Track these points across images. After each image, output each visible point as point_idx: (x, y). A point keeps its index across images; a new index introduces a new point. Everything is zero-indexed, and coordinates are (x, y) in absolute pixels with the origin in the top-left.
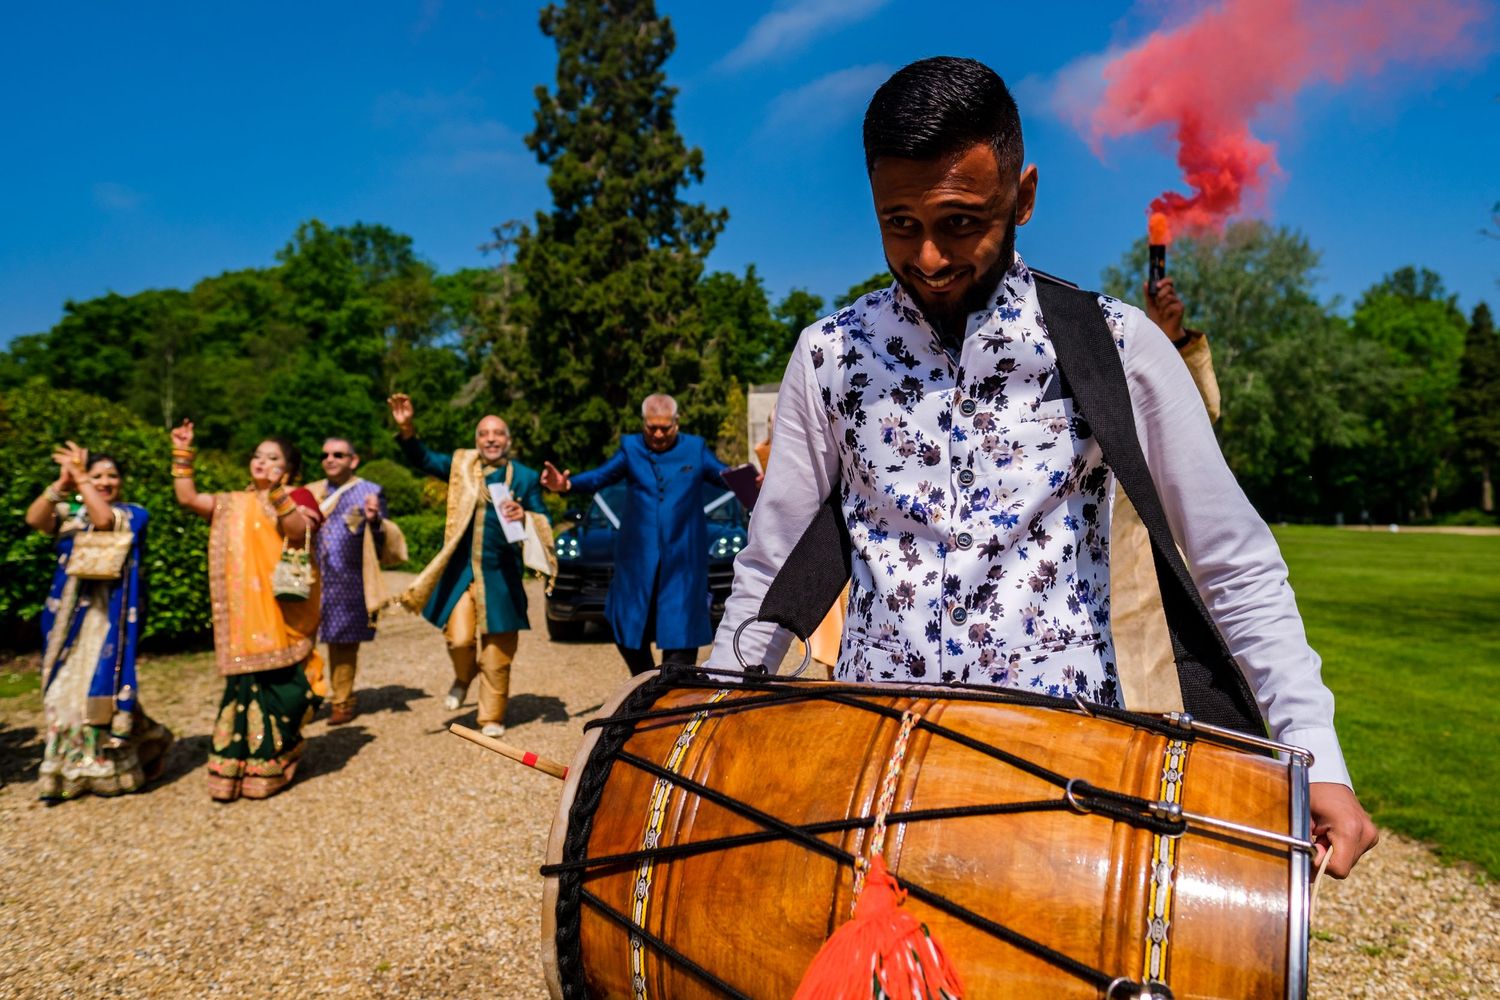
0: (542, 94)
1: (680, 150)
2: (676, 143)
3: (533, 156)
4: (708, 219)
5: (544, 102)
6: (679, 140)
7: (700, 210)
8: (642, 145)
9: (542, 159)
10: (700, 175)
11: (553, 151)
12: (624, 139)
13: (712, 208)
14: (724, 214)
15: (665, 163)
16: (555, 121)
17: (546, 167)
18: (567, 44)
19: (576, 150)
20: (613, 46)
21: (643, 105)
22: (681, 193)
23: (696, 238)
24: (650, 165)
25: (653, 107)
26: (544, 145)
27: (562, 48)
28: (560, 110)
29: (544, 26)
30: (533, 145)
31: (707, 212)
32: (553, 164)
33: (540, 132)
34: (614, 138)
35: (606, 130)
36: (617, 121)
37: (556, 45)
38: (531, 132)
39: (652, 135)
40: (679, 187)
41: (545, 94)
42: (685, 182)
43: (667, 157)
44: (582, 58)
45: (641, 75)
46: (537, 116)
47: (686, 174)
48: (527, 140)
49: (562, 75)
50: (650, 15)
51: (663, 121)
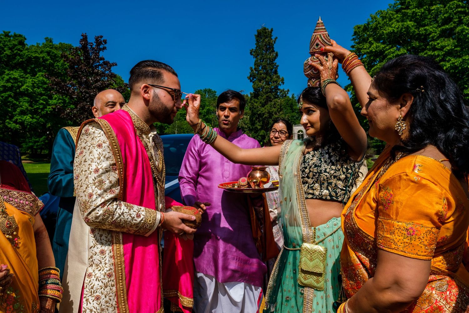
2: (278, 77)
3: (249, 80)
4: (285, 92)
5: (252, 70)
6: (279, 76)
7: (283, 90)
8: (272, 78)
9: (251, 81)
10: (283, 83)
11: (253, 79)
12: (268, 78)
14: (288, 90)
15: (276, 81)
16: (254, 74)
17: (252, 83)
18: (256, 57)
19: (258, 80)
20: (266, 59)
21: (272, 70)
22: (279, 87)
23: (282, 96)
24: (273, 82)
25: (274, 70)
26: (251, 78)
27: (255, 58)
28: (255, 72)
29: (251, 53)
30: (249, 78)
31: (285, 90)
32: (253, 82)
33: (251, 76)
34: (266, 77)
35: (265, 76)
36: (267, 73)
37: (254, 58)
38: (249, 76)
39: (274, 76)
40: (279, 86)
41: (252, 68)
42: (280, 85)
43: (277, 80)
44: (259, 61)
45: (271, 64)
46: (250, 73)
47: (280, 83)
48: (248, 77)
49: (255, 64)
50: (273, 51)
51: (276, 72)
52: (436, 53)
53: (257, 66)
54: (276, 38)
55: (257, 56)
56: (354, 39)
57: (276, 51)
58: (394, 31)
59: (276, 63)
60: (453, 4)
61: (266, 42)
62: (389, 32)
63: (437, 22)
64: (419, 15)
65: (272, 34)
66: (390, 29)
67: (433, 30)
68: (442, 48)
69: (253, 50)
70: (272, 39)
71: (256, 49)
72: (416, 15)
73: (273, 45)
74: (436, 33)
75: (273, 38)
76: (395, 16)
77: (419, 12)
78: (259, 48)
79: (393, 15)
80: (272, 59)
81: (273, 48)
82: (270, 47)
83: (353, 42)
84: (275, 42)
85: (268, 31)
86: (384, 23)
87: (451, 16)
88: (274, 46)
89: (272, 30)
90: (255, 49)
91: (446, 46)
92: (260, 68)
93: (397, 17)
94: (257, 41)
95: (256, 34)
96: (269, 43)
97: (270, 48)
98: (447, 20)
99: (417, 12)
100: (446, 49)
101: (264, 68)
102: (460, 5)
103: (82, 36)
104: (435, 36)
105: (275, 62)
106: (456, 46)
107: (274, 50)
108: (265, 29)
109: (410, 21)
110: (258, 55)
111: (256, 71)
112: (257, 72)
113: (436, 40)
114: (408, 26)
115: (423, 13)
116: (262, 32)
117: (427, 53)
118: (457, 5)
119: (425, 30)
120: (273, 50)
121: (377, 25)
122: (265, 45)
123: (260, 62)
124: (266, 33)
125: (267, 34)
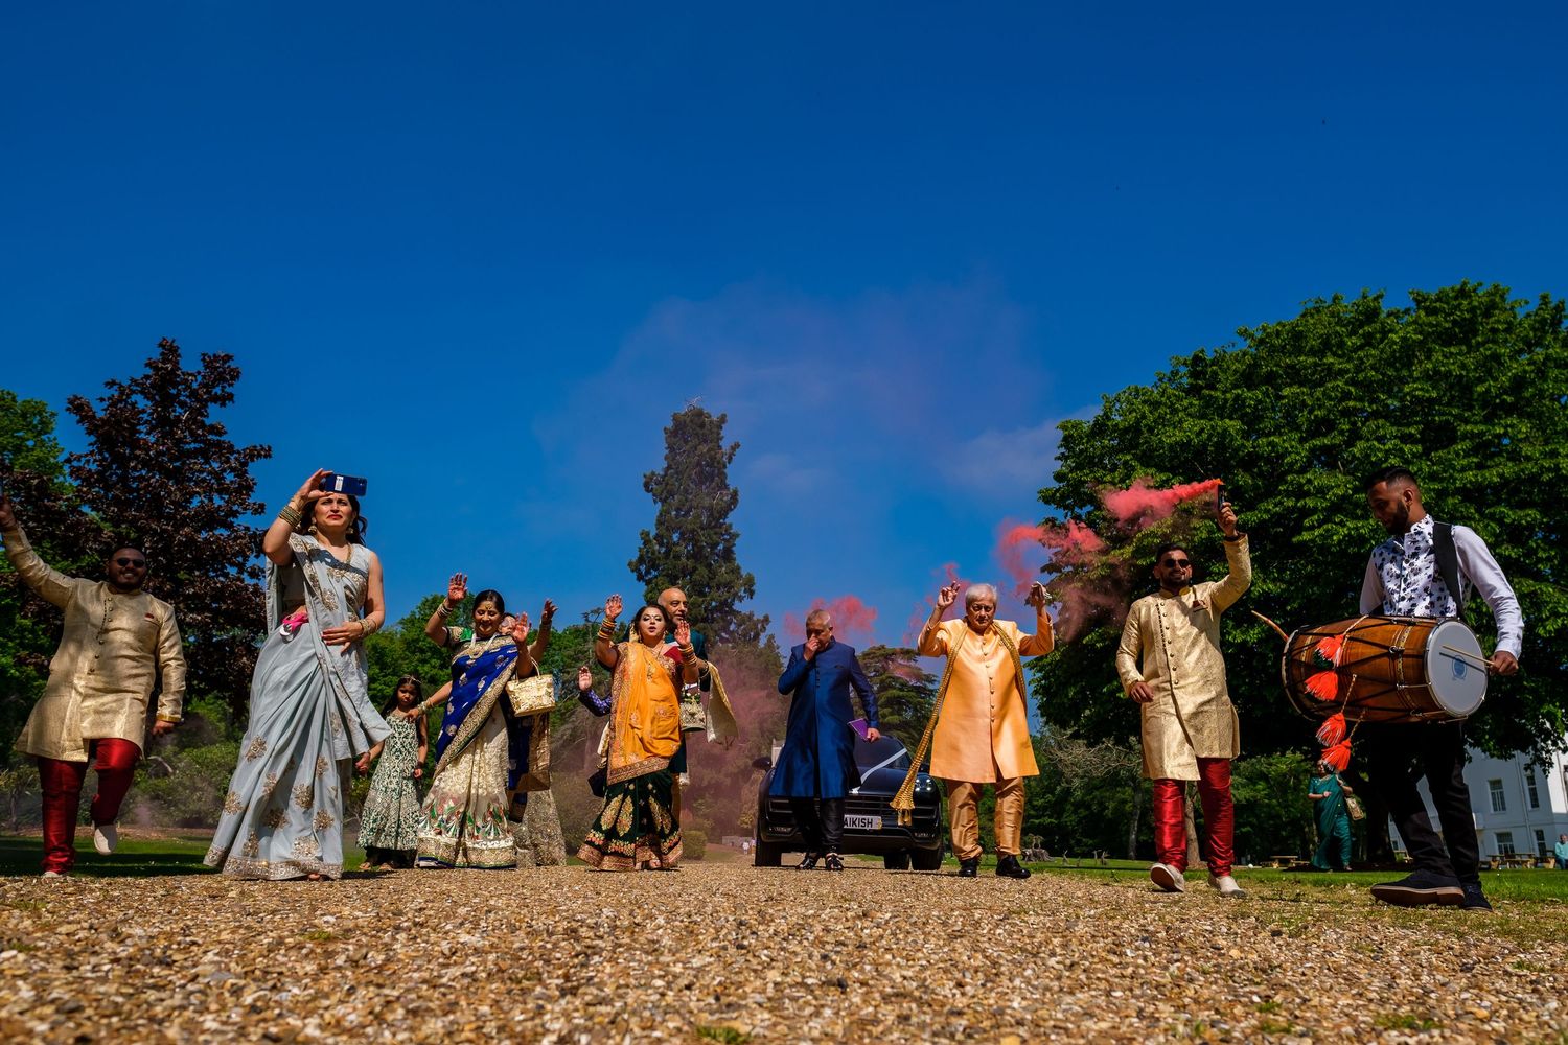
0: (645, 535)
1: (739, 576)
2: (736, 571)
3: (635, 575)
4: (756, 625)
5: (647, 542)
6: (738, 568)
7: (750, 617)
8: (713, 574)
9: (640, 578)
10: (751, 593)
11: (648, 572)
12: (702, 570)
13: (758, 616)
14: (766, 620)
15: (728, 586)
16: (653, 553)
17: (642, 584)
18: (664, 501)
19: (667, 575)
20: (697, 508)
21: (714, 546)
22: (737, 606)
23: (745, 636)
24: (719, 589)
25: (721, 547)
26: (643, 568)
27: (659, 503)
28: (657, 547)
29: (646, 485)
30: (634, 567)
31: (755, 618)
32: (648, 583)
33: (641, 560)
34: (695, 569)
35: (690, 564)
36: (697, 556)
37: (655, 502)
38: (634, 560)
39: (721, 567)
40: (736, 602)
41: (648, 534)
42: (741, 599)
43: (731, 582)
44: (674, 513)
45: (715, 527)
46: (640, 549)
47: (742, 593)
48: (630, 564)
49: (660, 523)
50: (723, 486)
51: (728, 555)
52: (1310, 503)
53: (667, 529)
54: (737, 446)
55: (666, 498)
56: (1063, 457)
57: (731, 488)
58: (1190, 440)
59: (730, 526)
60: (1335, 388)
61: (702, 455)
62: (1177, 443)
63: (1298, 428)
64: (1250, 406)
65: (723, 433)
66: (1179, 436)
67: (1292, 447)
68: (1322, 491)
69: (653, 474)
70: (720, 448)
71: (666, 475)
72: (1243, 406)
73: (725, 467)
74: (1299, 454)
75: (726, 445)
76: (1186, 403)
77: (1251, 399)
78: (677, 473)
79: (1179, 399)
80: (719, 512)
81: (723, 476)
82: (713, 471)
83: (1060, 463)
84: (730, 459)
85: (711, 422)
86: (1159, 417)
87: (1332, 417)
88: (726, 471)
89: (723, 419)
90: (662, 473)
91: (1332, 488)
92: (675, 537)
93: (1191, 405)
94: (671, 448)
95: (670, 425)
96: (713, 458)
97: (711, 477)
98: (1324, 426)
99: (1246, 398)
100: (1334, 495)
101: (690, 536)
102: (1350, 393)
103: (161, 345)
104: (1297, 461)
105: (727, 521)
106: (1356, 490)
107: (727, 482)
108: (700, 414)
109: (1231, 419)
110: (671, 494)
111: (661, 545)
112: (663, 550)
113: (1303, 471)
114: (1225, 430)
115: (1259, 402)
116: (691, 421)
117: (1281, 503)
118: (1343, 392)
119: (1270, 444)
120: (723, 481)
121: (1138, 422)
122: (699, 464)
123: (677, 516)
124: (702, 426)
125: (705, 431)
